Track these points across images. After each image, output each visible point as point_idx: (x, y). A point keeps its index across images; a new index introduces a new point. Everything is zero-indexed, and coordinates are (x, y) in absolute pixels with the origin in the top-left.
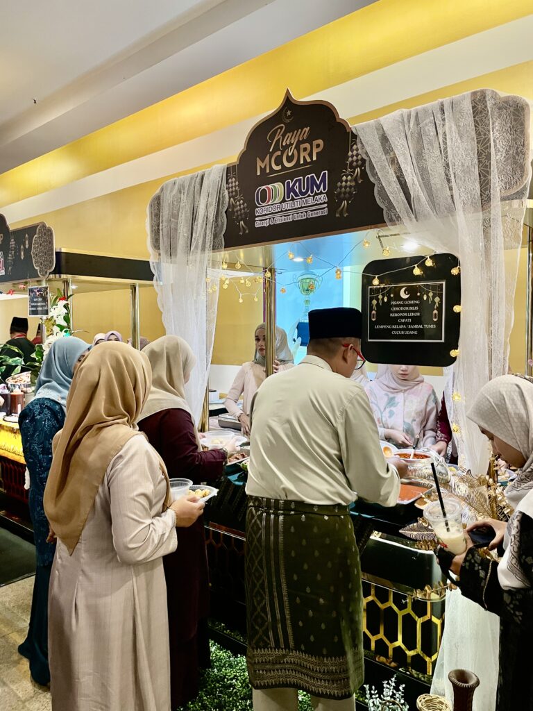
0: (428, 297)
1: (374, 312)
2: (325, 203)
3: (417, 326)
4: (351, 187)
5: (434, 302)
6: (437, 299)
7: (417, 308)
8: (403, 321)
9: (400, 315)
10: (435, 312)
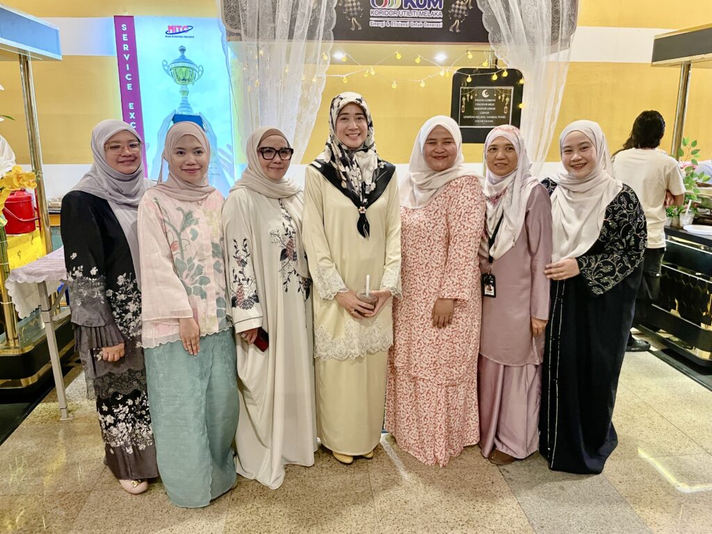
0: (502, 97)
1: (463, 106)
2: (440, 18)
3: (493, 117)
4: (463, 10)
5: (505, 101)
6: (507, 99)
7: (493, 104)
8: (483, 113)
9: (482, 109)
10: (506, 107)
